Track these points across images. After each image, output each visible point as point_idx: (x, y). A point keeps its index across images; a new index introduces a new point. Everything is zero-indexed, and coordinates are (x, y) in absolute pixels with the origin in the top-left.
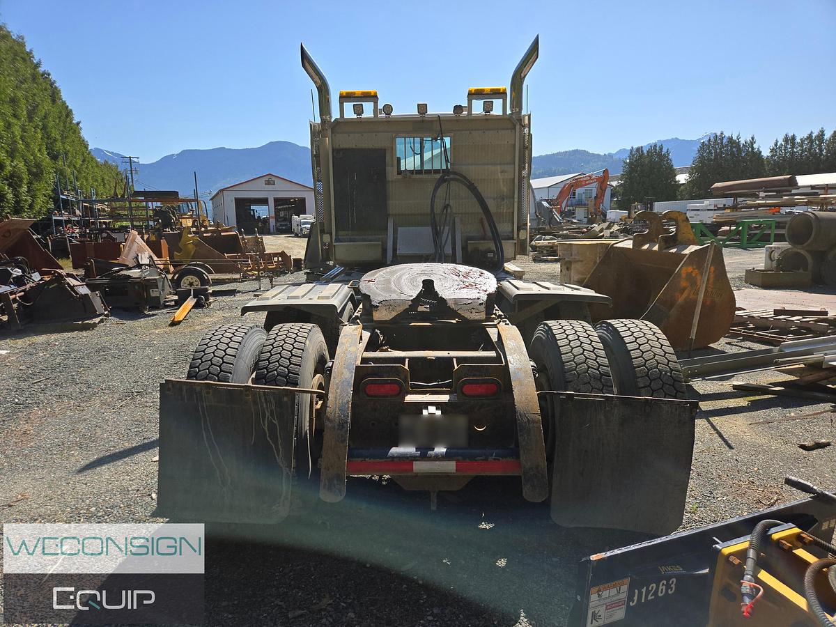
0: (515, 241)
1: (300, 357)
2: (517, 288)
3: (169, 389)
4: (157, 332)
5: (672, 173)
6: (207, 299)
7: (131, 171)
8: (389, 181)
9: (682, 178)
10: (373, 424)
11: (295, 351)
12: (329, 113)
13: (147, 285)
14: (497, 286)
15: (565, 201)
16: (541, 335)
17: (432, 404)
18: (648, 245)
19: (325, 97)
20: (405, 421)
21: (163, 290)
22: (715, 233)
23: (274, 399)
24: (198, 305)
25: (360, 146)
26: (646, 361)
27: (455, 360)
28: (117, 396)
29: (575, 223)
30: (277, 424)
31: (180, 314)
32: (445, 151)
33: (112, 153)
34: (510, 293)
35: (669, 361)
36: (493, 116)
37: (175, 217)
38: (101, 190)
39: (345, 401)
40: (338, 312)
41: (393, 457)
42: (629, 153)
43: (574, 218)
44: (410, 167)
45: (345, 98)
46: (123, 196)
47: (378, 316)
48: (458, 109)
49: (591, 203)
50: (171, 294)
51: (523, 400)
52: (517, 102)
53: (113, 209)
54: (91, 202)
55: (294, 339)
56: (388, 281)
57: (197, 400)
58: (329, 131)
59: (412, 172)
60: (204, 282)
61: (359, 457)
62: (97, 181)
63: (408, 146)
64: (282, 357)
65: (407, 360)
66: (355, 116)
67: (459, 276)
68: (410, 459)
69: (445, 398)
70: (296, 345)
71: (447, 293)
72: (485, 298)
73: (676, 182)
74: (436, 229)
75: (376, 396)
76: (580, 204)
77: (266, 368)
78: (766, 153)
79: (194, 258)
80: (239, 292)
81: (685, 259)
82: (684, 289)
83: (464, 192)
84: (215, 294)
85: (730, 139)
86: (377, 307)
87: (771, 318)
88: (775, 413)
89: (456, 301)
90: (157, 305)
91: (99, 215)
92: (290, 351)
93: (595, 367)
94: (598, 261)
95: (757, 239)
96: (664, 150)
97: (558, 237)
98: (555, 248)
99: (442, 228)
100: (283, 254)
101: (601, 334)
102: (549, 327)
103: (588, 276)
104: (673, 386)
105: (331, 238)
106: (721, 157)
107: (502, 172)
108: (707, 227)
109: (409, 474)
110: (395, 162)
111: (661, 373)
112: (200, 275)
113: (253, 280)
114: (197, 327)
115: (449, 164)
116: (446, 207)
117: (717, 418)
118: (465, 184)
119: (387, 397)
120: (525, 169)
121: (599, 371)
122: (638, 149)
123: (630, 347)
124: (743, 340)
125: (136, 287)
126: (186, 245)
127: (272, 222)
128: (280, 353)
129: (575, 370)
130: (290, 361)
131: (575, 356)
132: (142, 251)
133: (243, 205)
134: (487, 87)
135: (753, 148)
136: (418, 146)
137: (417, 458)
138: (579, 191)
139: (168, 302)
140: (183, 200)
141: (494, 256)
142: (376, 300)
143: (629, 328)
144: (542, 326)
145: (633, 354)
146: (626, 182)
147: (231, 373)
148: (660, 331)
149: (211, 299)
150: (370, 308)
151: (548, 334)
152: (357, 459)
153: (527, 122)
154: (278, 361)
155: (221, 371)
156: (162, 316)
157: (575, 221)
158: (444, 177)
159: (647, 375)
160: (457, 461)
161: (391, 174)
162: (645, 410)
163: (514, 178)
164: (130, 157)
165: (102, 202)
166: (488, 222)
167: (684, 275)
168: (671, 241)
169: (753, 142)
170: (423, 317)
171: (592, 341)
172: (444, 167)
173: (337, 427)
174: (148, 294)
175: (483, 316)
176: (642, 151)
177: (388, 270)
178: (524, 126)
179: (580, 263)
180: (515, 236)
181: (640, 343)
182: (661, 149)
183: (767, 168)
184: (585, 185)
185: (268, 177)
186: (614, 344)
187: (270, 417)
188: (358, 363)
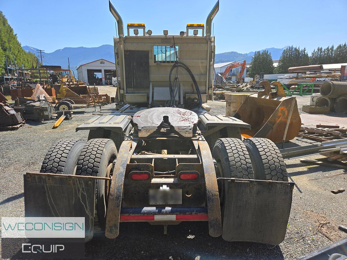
0: (207, 95)
1: (100, 158)
2: (208, 120)
3: (28, 178)
4: (46, 131)
5: (271, 62)
6: (70, 116)
7: (41, 56)
8: (150, 66)
9: (275, 65)
10: (135, 194)
11: (97, 155)
12: (123, 33)
13: (43, 110)
14: (198, 120)
15: (228, 74)
16: (219, 146)
17: (165, 184)
18: (264, 96)
19: (121, 26)
20: (151, 192)
21: (50, 112)
22: (289, 88)
23: (84, 182)
24: (66, 119)
25: (137, 49)
26: (269, 161)
27: (177, 159)
28: (22, 165)
29: (232, 83)
30: (86, 195)
31: (57, 123)
32: (176, 52)
33: (33, 48)
34: (204, 122)
35: (280, 161)
36: (198, 37)
37: (59, 78)
38: (26, 65)
39: (120, 184)
40: (123, 130)
41: (144, 213)
42: (254, 54)
43: (231, 81)
44: (160, 60)
45: (130, 26)
46: (36, 68)
47: (140, 135)
48: (182, 33)
49: (238, 74)
50: (54, 113)
51: (210, 183)
52: (209, 31)
53: (33, 73)
54: (22, 70)
55: (97, 148)
56: (147, 117)
57: (44, 183)
58: (123, 42)
59: (161, 62)
60: (70, 108)
61: (127, 214)
62: (24, 61)
63: (159, 50)
64: (90, 158)
65: (153, 159)
66: (135, 35)
67: (180, 114)
68: (153, 214)
69: (171, 180)
70: (98, 151)
71: (175, 123)
72: (192, 126)
73: (273, 66)
74: (171, 88)
75: (136, 180)
76: (234, 75)
77: (82, 164)
78: (310, 55)
79: (66, 97)
80: (86, 112)
81: (281, 103)
82: (280, 116)
83: (185, 72)
84: (75, 113)
85: (296, 49)
86: (141, 130)
87: (315, 129)
88: (319, 174)
89: (179, 128)
90: (47, 118)
91: (26, 76)
92: (95, 155)
93: (245, 164)
94: (242, 103)
95: (306, 91)
96: (269, 53)
97: (225, 89)
98: (223, 94)
99: (174, 88)
100: (106, 95)
101: (247, 145)
102: (223, 142)
103: (238, 109)
104: (282, 173)
105: (124, 92)
106: (292, 56)
107: (201, 63)
108: (286, 86)
109: (153, 221)
110: (153, 57)
111: (276, 167)
112: (68, 105)
113: (92, 107)
114: (65, 130)
115: (178, 59)
116: (176, 79)
117: (294, 177)
118: (185, 68)
119: (142, 180)
120: (212, 61)
121: (247, 166)
122: (258, 52)
123: (261, 153)
124: (303, 138)
125: (38, 111)
126: (62, 91)
127: (104, 80)
128: (89, 156)
129: (235, 165)
130: (94, 160)
131: (235, 158)
132: (42, 93)
133: (91, 72)
134: (195, 23)
135: (305, 53)
136: (164, 50)
137: (157, 214)
138: (233, 69)
139: (53, 117)
140: (63, 70)
141: (197, 101)
142: (140, 126)
143: (261, 143)
144: (219, 141)
145: (263, 157)
146: (253, 66)
147: (64, 166)
148: (275, 145)
149: (73, 116)
150: (137, 131)
151: (222, 146)
152: (126, 214)
153: (213, 40)
154: (88, 160)
155: (59, 165)
156: (50, 124)
157: (232, 82)
158: (176, 64)
159: (269, 168)
160: (177, 215)
161: (151, 62)
162: (269, 187)
163: (207, 66)
164: (40, 50)
165: (27, 70)
166: (195, 85)
167: (280, 111)
168: (274, 95)
169: (305, 50)
170: (163, 135)
171: (243, 150)
172: (175, 60)
173: (115, 199)
174: (43, 114)
175: (191, 135)
176: (260, 53)
177: (147, 111)
178: (212, 42)
179: (234, 103)
180: (207, 92)
181: (266, 151)
182: (267, 52)
183: (310, 61)
184: (236, 67)
185: (102, 60)
186: (253, 150)
187: (82, 191)
188: (128, 162)
